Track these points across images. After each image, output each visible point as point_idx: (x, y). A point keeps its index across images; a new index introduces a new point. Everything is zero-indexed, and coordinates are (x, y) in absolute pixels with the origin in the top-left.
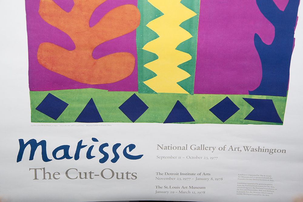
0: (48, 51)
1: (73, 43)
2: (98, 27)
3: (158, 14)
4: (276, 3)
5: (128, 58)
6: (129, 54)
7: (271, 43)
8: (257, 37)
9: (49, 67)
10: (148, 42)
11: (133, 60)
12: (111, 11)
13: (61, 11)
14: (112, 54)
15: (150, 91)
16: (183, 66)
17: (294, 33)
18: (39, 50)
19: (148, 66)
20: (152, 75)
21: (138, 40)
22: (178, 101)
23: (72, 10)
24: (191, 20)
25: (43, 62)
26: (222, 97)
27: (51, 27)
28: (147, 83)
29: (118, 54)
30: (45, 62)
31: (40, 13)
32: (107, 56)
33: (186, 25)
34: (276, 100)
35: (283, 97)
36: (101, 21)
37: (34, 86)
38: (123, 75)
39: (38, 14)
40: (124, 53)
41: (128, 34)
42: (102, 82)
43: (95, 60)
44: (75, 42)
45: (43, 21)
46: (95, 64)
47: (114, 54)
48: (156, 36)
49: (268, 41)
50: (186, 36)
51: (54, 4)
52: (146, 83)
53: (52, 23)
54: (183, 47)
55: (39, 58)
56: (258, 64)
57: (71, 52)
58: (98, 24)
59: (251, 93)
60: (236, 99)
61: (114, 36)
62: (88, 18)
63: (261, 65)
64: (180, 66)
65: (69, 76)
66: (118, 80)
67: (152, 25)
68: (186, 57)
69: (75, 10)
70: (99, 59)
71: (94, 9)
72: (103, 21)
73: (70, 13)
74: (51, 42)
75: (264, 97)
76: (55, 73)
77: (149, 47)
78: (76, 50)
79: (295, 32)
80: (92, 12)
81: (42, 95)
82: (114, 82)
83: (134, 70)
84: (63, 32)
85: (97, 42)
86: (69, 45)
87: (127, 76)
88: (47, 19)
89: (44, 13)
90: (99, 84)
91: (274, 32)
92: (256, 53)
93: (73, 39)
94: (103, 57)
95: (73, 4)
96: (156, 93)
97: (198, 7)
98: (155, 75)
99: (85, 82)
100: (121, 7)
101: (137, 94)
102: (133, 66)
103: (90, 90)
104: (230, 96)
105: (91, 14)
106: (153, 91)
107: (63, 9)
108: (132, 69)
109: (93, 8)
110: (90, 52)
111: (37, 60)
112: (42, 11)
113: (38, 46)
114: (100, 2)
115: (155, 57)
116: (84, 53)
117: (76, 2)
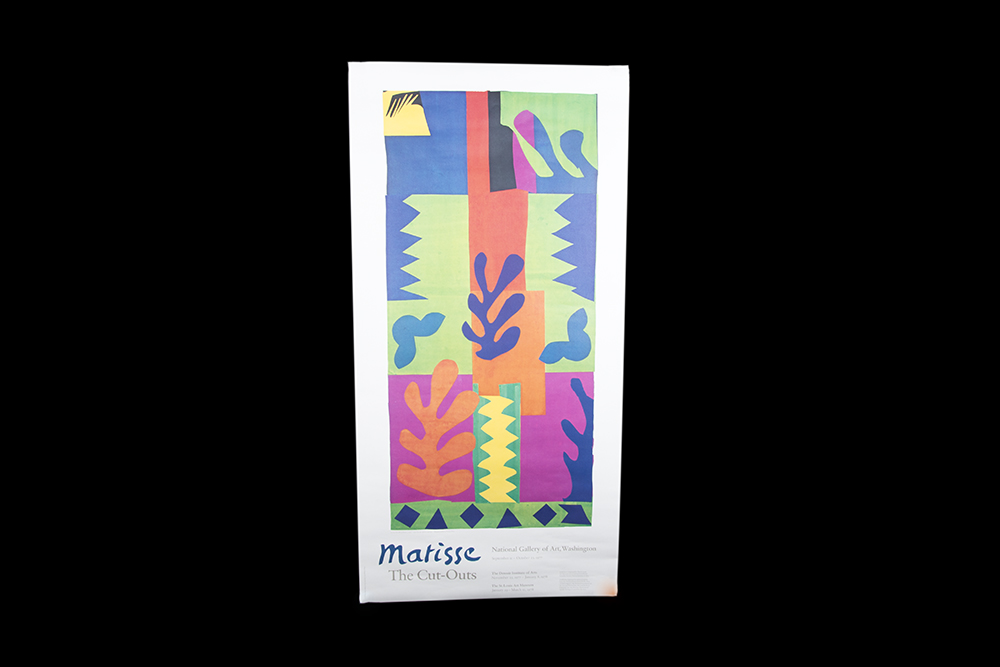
0: (405, 470)
2: (443, 450)
3: (489, 438)
4: (577, 429)
5: (466, 474)
6: (468, 471)
7: (576, 459)
8: (565, 455)
9: (406, 483)
10: (481, 461)
11: (471, 475)
12: (453, 438)
13: (416, 439)
14: (454, 472)
15: (485, 501)
16: (510, 480)
18: (399, 469)
19: (482, 480)
20: (486, 487)
21: (474, 459)
22: (508, 509)
23: (424, 438)
24: (514, 443)
25: (401, 480)
26: (543, 504)
27: (408, 451)
29: (459, 471)
30: (403, 479)
31: (401, 441)
32: (450, 473)
33: (511, 447)
34: (584, 505)
35: (589, 502)
37: (394, 499)
38: (463, 489)
39: (399, 442)
40: (463, 470)
41: (467, 455)
42: (447, 495)
43: (441, 477)
44: (426, 463)
45: (403, 447)
46: (441, 480)
47: (456, 471)
48: (488, 456)
49: (574, 458)
50: (511, 455)
51: (411, 434)
52: (481, 494)
53: (409, 449)
55: (398, 476)
56: (568, 476)
57: (423, 470)
58: (444, 448)
59: (565, 500)
60: (554, 505)
61: (456, 457)
62: (436, 443)
63: (570, 476)
64: (508, 480)
65: (421, 490)
66: (459, 492)
67: (485, 447)
68: (513, 472)
69: (426, 438)
70: (444, 476)
72: (447, 445)
73: (422, 440)
74: (408, 463)
75: (575, 503)
76: (411, 488)
77: (482, 465)
78: (426, 469)
79: (593, 453)
80: (439, 438)
81: (400, 507)
82: (456, 494)
83: (471, 484)
84: (417, 455)
85: (443, 462)
86: (421, 465)
87: (466, 489)
88: (405, 446)
89: (403, 441)
90: (444, 496)
91: (578, 451)
92: (566, 467)
93: (424, 460)
94: (448, 474)
95: (425, 433)
96: (489, 503)
97: (519, 433)
98: (488, 488)
99: (433, 495)
100: (461, 434)
101: (475, 504)
102: (471, 481)
103: (437, 501)
104: (547, 503)
105: (438, 440)
106: (487, 501)
107: (418, 437)
109: (440, 435)
110: (437, 470)
111: (397, 478)
112: (401, 439)
113: (398, 467)
114: (445, 431)
115: (488, 473)
116: (433, 471)
117: (427, 431)
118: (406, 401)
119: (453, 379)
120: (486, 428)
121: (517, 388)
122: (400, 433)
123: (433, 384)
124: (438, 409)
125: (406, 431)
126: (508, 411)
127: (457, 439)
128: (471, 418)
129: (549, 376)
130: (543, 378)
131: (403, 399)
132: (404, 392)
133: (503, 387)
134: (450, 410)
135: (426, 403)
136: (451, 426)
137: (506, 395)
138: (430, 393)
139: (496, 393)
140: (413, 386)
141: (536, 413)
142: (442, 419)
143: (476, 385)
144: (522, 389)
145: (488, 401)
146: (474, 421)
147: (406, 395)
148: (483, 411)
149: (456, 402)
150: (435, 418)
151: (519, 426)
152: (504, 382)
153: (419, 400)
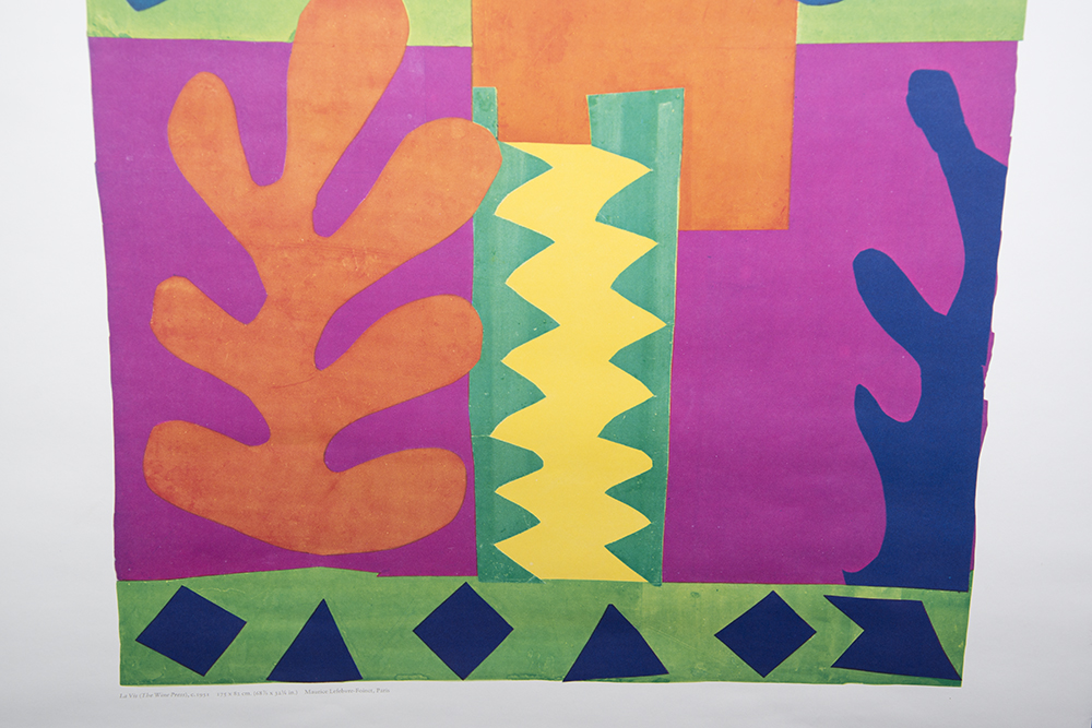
0: (178, 448)
1: (263, 420)
2: (345, 368)
3: (540, 324)
4: (921, 291)
5: (442, 467)
6: (446, 453)
7: (911, 415)
8: (863, 397)
9: (183, 499)
10: (507, 414)
11: (460, 472)
12: (385, 318)
13: (223, 319)
14: (390, 455)
15: (518, 574)
16: (625, 492)
17: (983, 386)
18: (151, 445)
19: (509, 491)
20: (524, 521)
21: (474, 407)
22: (611, 608)
23: (261, 316)
24: (646, 344)
25: (161, 486)
26: (756, 593)
27: (191, 370)
28: (509, 547)
29: (408, 453)
30: (170, 483)
31: (157, 329)
32: (373, 461)
33: (633, 359)
34: (933, 600)
35: (956, 593)
36: (353, 348)
37: (131, 563)
38: (428, 525)
39: (149, 331)
40: (428, 451)
41: (444, 388)
42: (359, 546)
43: (336, 476)
44: (269, 419)
45: (166, 352)
46: (333, 487)
47: (397, 454)
48: (535, 395)
49: (901, 407)
50: (632, 393)
51: (202, 297)
52: (502, 546)
53: (194, 359)
54: (623, 430)
55: (148, 473)
56: (869, 483)
57: (255, 449)
58: (344, 359)
59: (852, 580)
60: (804, 598)
61: (398, 397)
62: (313, 340)
63: (881, 487)
64: (615, 492)
65: (250, 528)
66: (410, 539)
67: (521, 360)
68: (636, 463)
69: (268, 316)
70: (348, 472)
71: (331, 312)
72: (362, 349)
73: (252, 325)
74: (191, 419)
75: (896, 594)
76: (204, 519)
77: (512, 430)
78: (271, 443)
79: (986, 382)
80: (325, 320)
81: (158, 594)
82: (397, 545)
83: (463, 506)
84: (229, 387)
85: (341, 417)
86: (247, 427)
87: (439, 525)
88: (176, 346)
89: (169, 325)
90: (349, 551)
91: (919, 382)
92: (865, 448)
93: (261, 407)
94: (362, 466)
95: (262, 298)
96: (537, 580)
97: (669, 304)
98: (534, 522)
99: (302, 547)
100: (420, 303)
101: (475, 583)
102: (462, 493)
103: (315, 571)
104: (780, 589)
105: (321, 327)
106: (530, 575)
107: (231, 311)
108: (456, 503)
109: (329, 307)
110: (317, 449)
111: (144, 478)
112: (161, 320)
113: (145, 437)
114: (351, 289)
115: (531, 463)
116: (300, 455)
117: (273, 289)
118: (178, 155)
119: (384, 66)
120: (528, 282)
121: (668, 112)
122: (151, 294)
123: (298, 86)
124: (322, 195)
125: (178, 289)
126: (625, 212)
127: (402, 324)
128: (462, 238)
129: (811, 59)
130: (781, 72)
131: (162, 146)
132: (162, 118)
133: (608, 107)
134: (372, 203)
135: (266, 166)
136: (374, 269)
137: (617, 139)
138: (280, 127)
139: (574, 131)
140: (207, 92)
141: (746, 221)
142: (339, 238)
143: (485, 93)
144: (688, 117)
145: (538, 167)
146: (478, 253)
147: (178, 132)
148: (517, 208)
149: (400, 165)
150: (305, 233)
151: (667, 275)
152: (612, 84)
153: (233, 156)
